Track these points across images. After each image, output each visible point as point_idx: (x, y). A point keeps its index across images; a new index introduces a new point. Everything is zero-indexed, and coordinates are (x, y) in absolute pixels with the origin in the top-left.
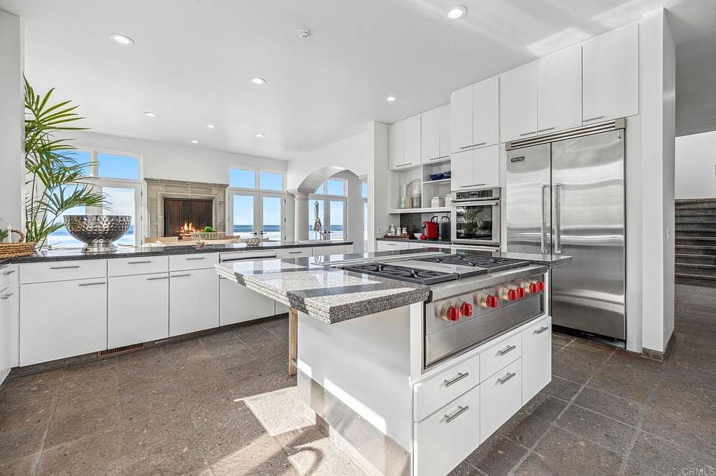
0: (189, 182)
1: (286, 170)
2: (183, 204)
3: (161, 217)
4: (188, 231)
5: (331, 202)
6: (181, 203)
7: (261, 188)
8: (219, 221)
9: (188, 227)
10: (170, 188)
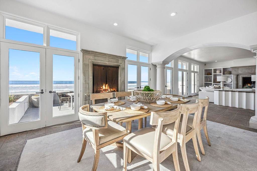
0: (107, 54)
1: (151, 51)
2: (104, 69)
3: (91, 77)
4: (105, 90)
5: (167, 70)
6: (102, 68)
7: (140, 61)
8: (122, 80)
9: (105, 86)
10: (96, 58)
